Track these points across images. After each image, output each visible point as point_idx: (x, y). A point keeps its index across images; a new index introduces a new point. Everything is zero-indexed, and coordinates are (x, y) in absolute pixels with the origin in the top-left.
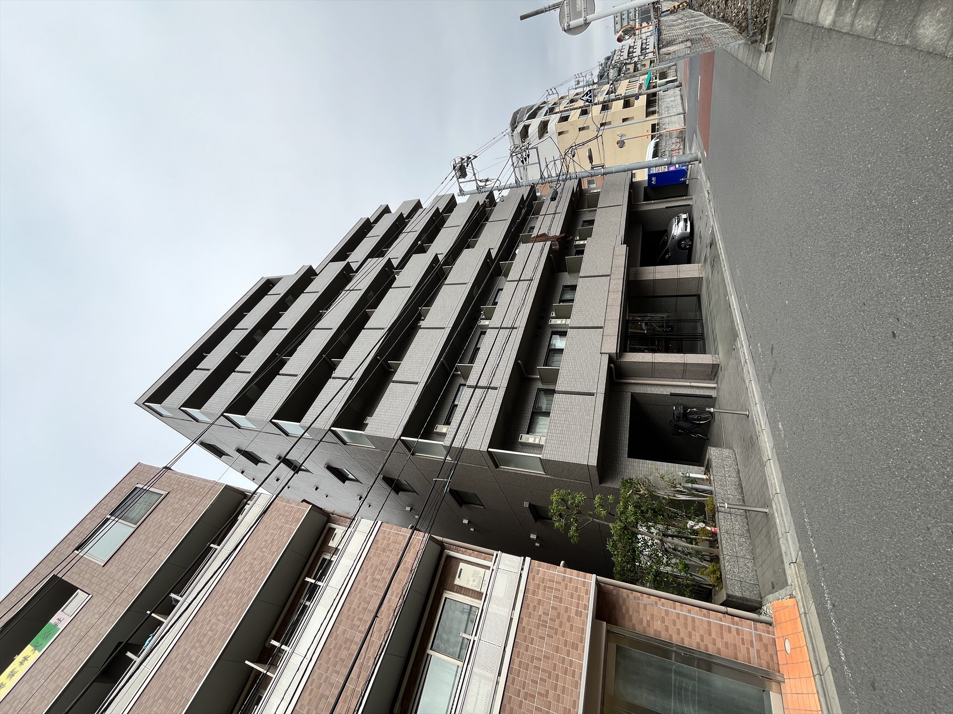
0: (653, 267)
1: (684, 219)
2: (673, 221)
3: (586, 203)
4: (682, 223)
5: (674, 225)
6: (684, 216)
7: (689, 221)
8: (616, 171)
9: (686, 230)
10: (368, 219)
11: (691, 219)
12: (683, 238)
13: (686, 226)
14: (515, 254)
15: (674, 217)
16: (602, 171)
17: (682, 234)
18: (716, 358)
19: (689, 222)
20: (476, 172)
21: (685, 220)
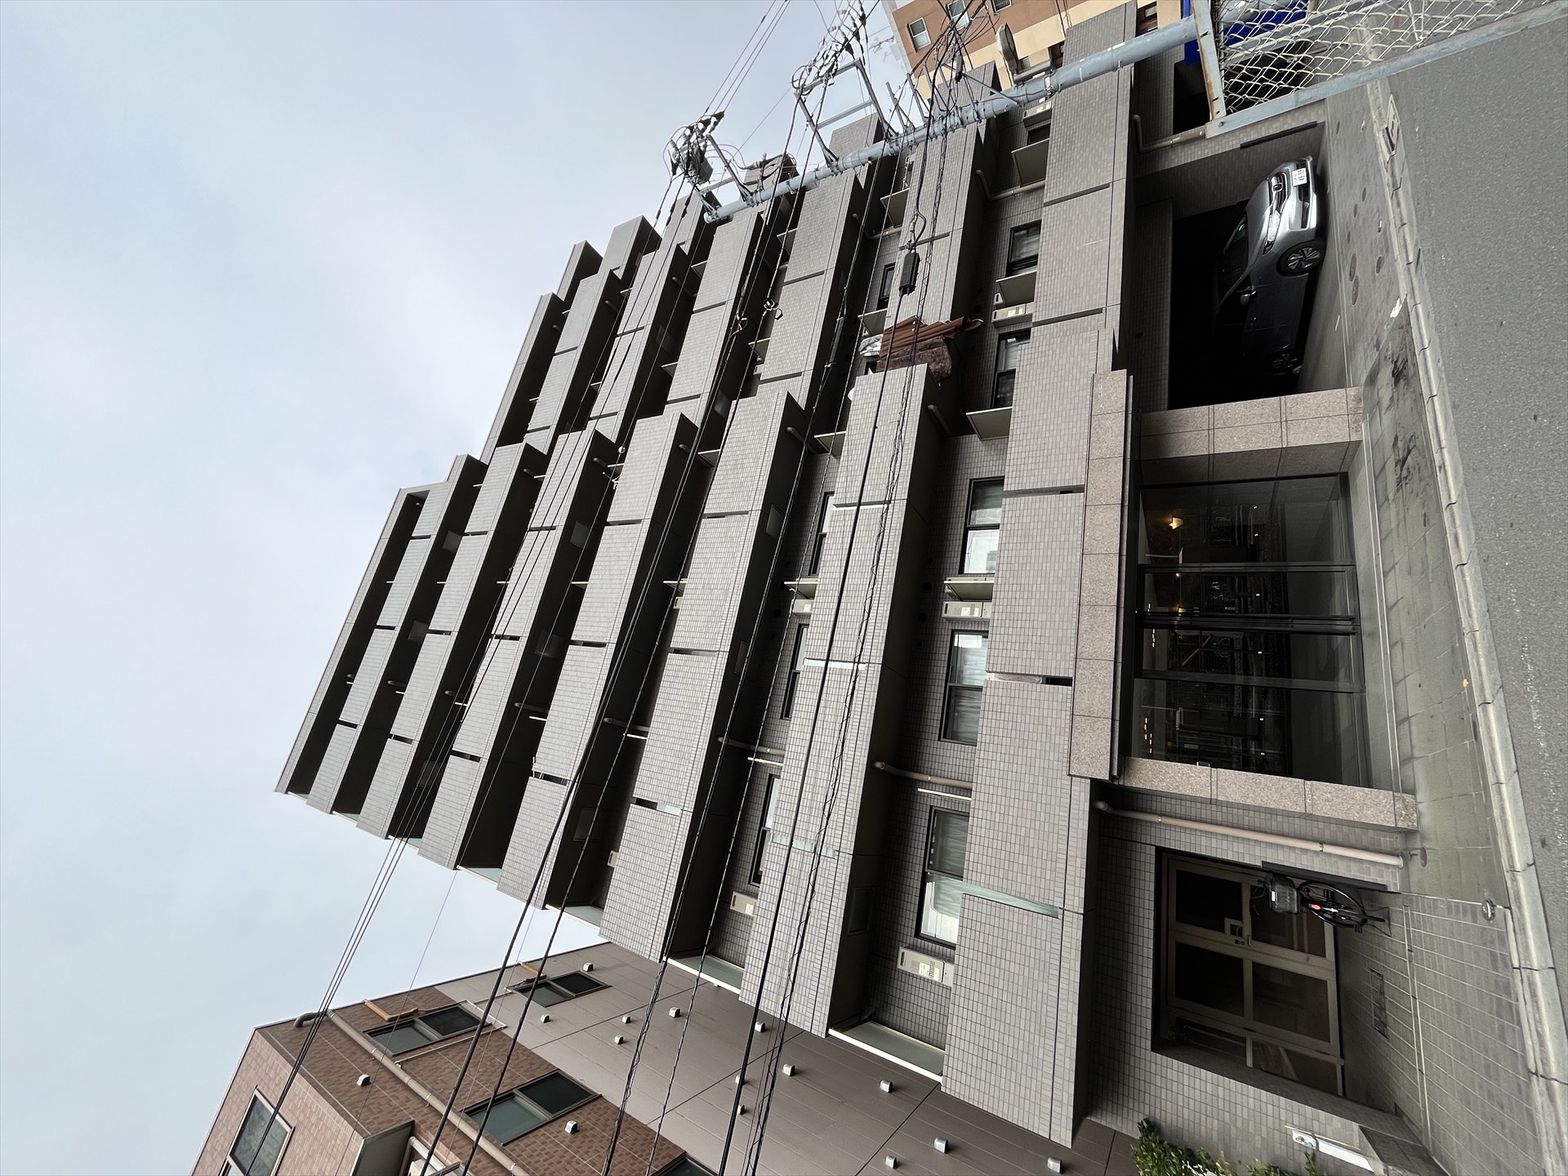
0: (1206, 407)
1: (1300, 187)
2: (1262, 193)
3: (1017, 173)
4: (1292, 203)
5: (1268, 212)
6: (1298, 177)
7: (1316, 191)
8: (1087, 74)
9: (1304, 224)
10: (554, 298)
11: (1320, 181)
12: (1294, 244)
13: (1305, 212)
14: (848, 402)
15: (1266, 176)
16: (1048, 85)
17: (1291, 236)
18: (1406, 807)
19: (1313, 198)
20: (728, 158)
21: (1303, 191)
